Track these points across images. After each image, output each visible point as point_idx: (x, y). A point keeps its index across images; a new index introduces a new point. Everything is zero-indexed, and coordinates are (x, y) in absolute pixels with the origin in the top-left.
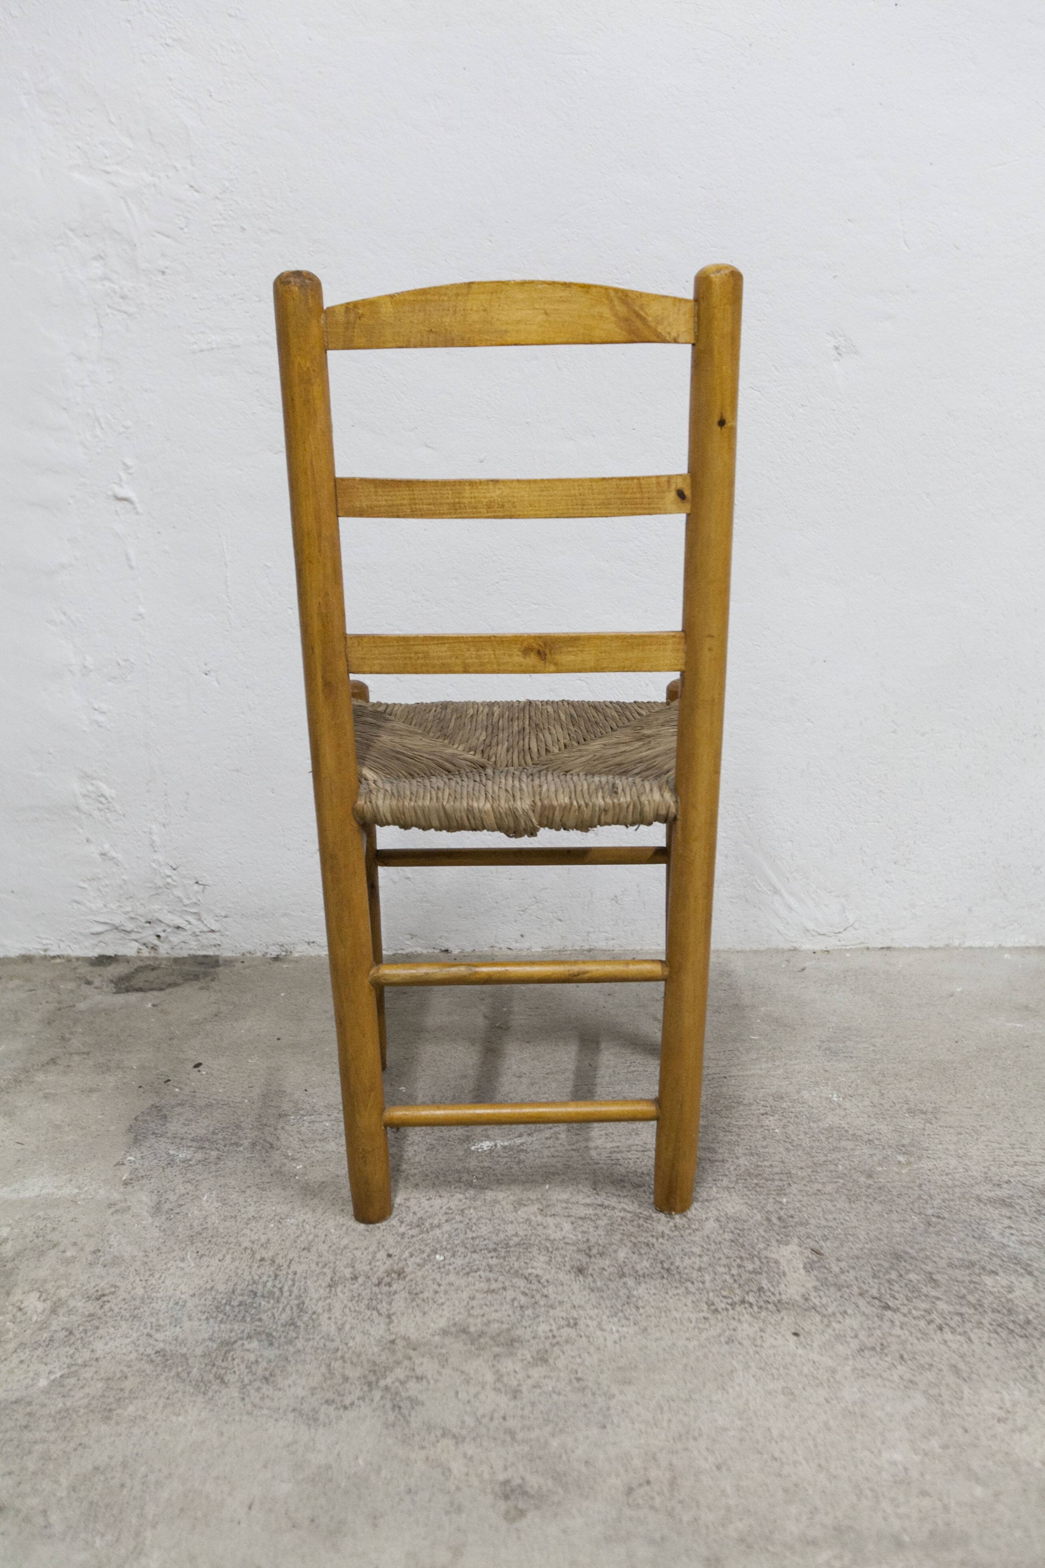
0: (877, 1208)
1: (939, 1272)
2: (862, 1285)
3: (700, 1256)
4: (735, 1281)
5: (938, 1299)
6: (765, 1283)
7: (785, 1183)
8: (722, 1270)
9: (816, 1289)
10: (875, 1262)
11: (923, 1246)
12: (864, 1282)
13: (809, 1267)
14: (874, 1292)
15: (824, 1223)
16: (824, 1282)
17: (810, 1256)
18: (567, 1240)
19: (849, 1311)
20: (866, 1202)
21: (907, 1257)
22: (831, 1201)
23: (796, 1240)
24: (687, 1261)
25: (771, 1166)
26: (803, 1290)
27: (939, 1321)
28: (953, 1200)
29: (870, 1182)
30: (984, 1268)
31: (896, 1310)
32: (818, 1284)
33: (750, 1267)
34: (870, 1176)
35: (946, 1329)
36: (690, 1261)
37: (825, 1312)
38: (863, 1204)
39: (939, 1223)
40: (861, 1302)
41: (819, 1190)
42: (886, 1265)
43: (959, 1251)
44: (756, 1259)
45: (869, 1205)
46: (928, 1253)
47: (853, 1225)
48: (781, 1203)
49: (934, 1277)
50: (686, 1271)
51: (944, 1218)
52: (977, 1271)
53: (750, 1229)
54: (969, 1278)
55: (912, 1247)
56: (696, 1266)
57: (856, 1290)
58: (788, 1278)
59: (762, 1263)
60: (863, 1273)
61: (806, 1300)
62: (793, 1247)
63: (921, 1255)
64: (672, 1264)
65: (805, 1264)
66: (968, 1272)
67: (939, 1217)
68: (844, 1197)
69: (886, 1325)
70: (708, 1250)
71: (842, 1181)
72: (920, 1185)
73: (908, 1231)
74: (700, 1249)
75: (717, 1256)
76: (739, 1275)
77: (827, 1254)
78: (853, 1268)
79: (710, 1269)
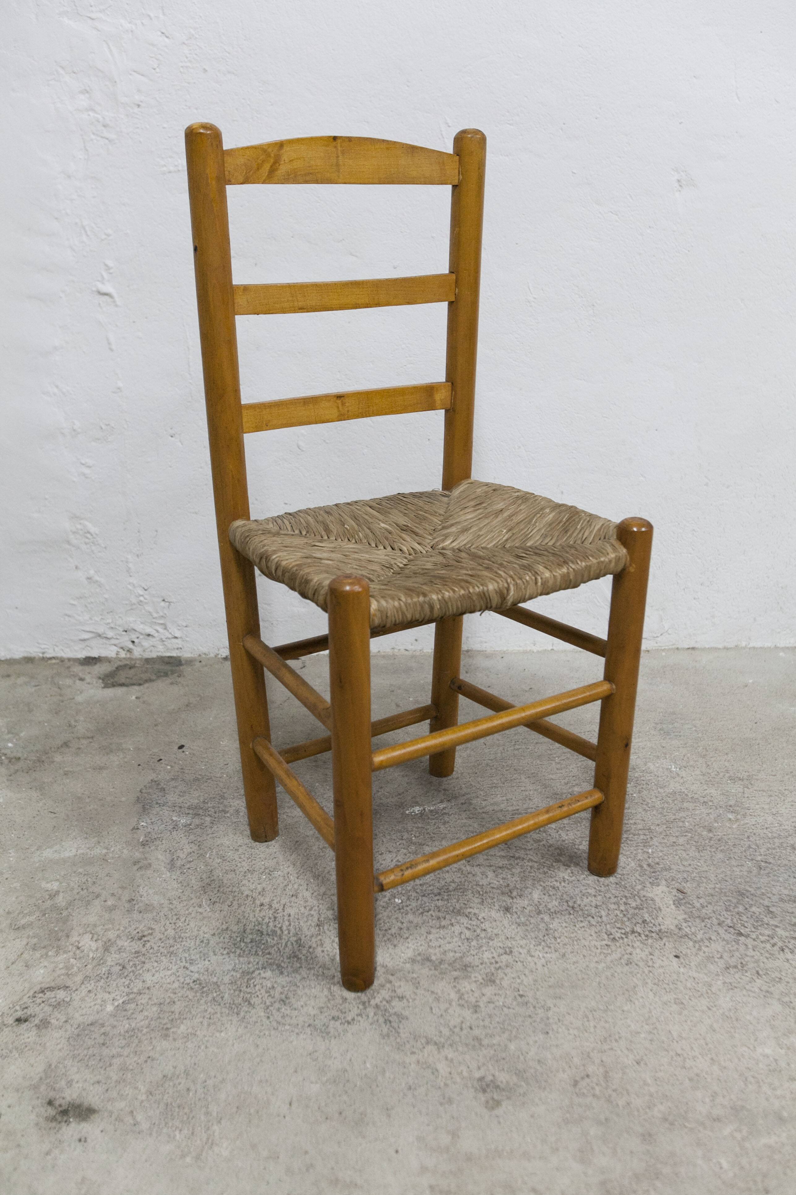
0: (720, 855)
1: (773, 906)
2: (719, 917)
3: (595, 896)
4: (624, 915)
5: (776, 926)
6: (647, 917)
7: (648, 837)
8: (613, 906)
9: (685, 920)
10: (725, 898)
11: (759, 885)
12: (720, 915)
13: (678, 903)
14: (729, 922)
15: (682, 868)
16: (691, 915)
17: (677, 895)
18: (492, 885)
19: (713, 938)
20: (710, 851)
21: (748, 894)
22: (685, 850)
23: (664, 882)
25: (635, 823)
26: (676, 922)
27: (780, 944)
28: (774, 849)
29: (711, 835)
31: (747, 936)
32: (686, 916)
33: (634, 904)
34: (710, 831)
35: (787, 950)
36: (588, 900)
37: (695, 939)
38: (709, 853)
39: (767, 867)
40: (721, 931)
41: (674, 842)
42: (735, 901)
43: (786, 888)
44: (636, 897)
45: (713, 854)
46: (763, 891)
47: (704, 869)
48: (648, 853)
49: (771, 909)
50: (586, 908)
51: (770, 863)
53: (629, 874)
55: (750, 886)
56: (593, 904)
57: (715, 921)
58: (663, 912)
59: (642, 901)
60: (718, 908)
61: (680, 929)
62: (663, 888)
63: (759, 892)
64: (575, 902)
65: (674, 901)
67: (766, 862)
68: (694, 848)
69: (742, 948)
70: (600, 891)
71: (690, 835)
72: (748, 837)
73: (745, 873)
74: (593, 890)
75: (608, 895)
76: (627, 910)
77: (689, 893)
78: (710, 903)
79: (604, 906)
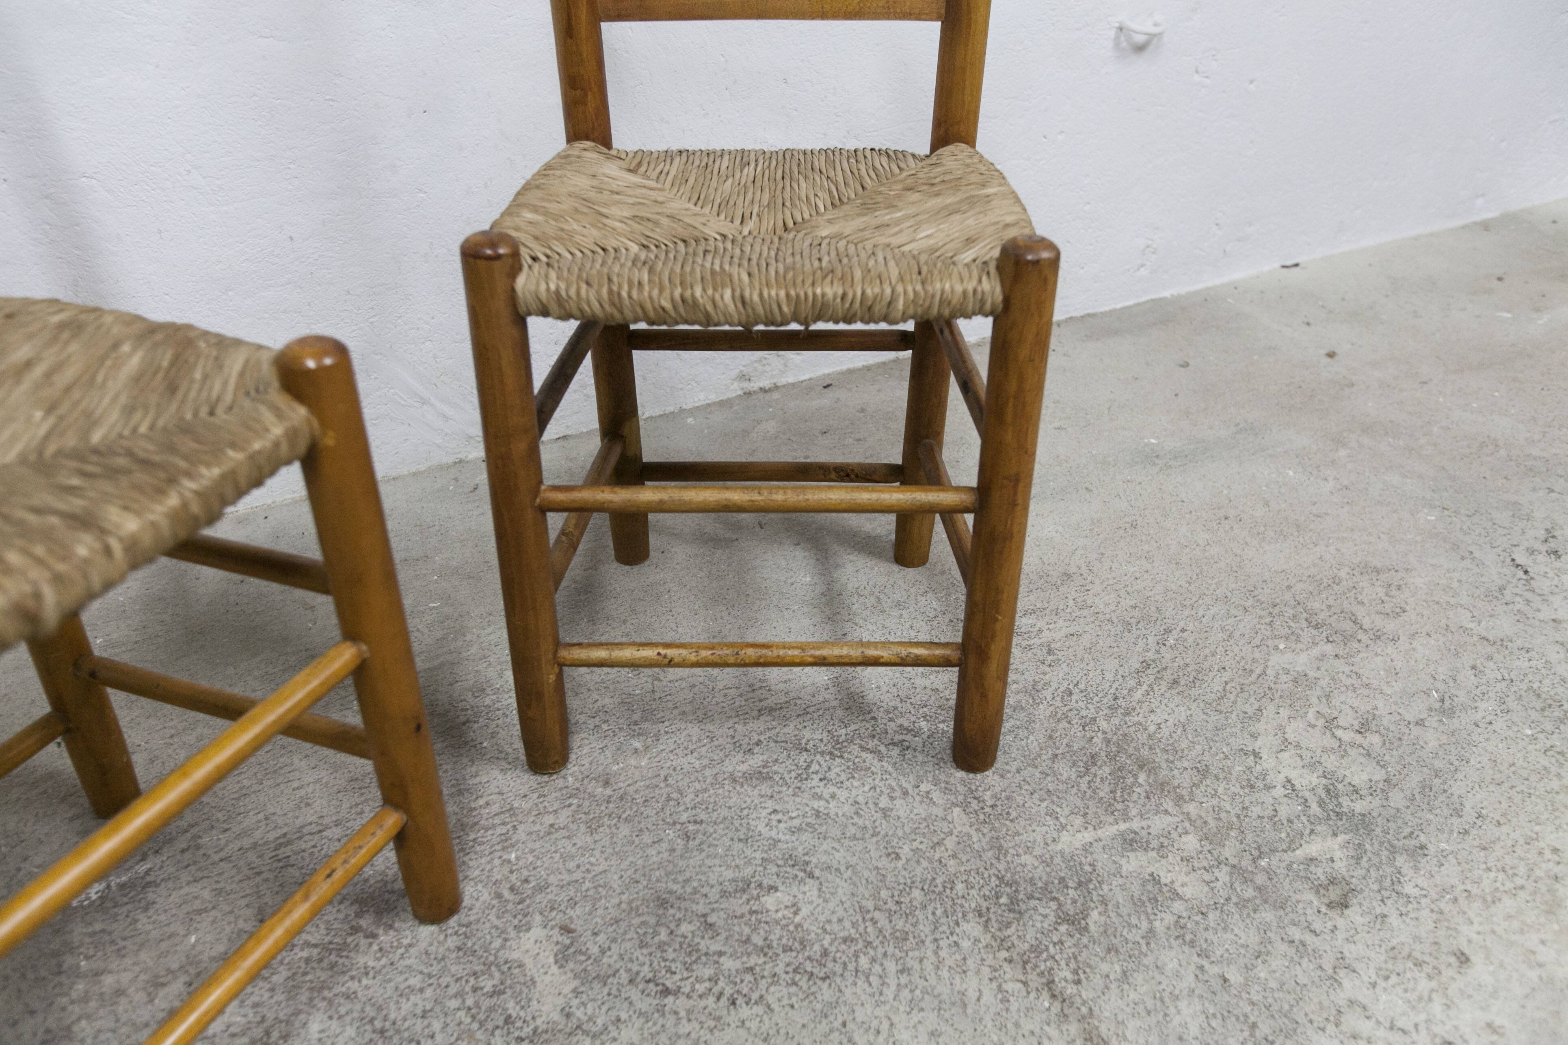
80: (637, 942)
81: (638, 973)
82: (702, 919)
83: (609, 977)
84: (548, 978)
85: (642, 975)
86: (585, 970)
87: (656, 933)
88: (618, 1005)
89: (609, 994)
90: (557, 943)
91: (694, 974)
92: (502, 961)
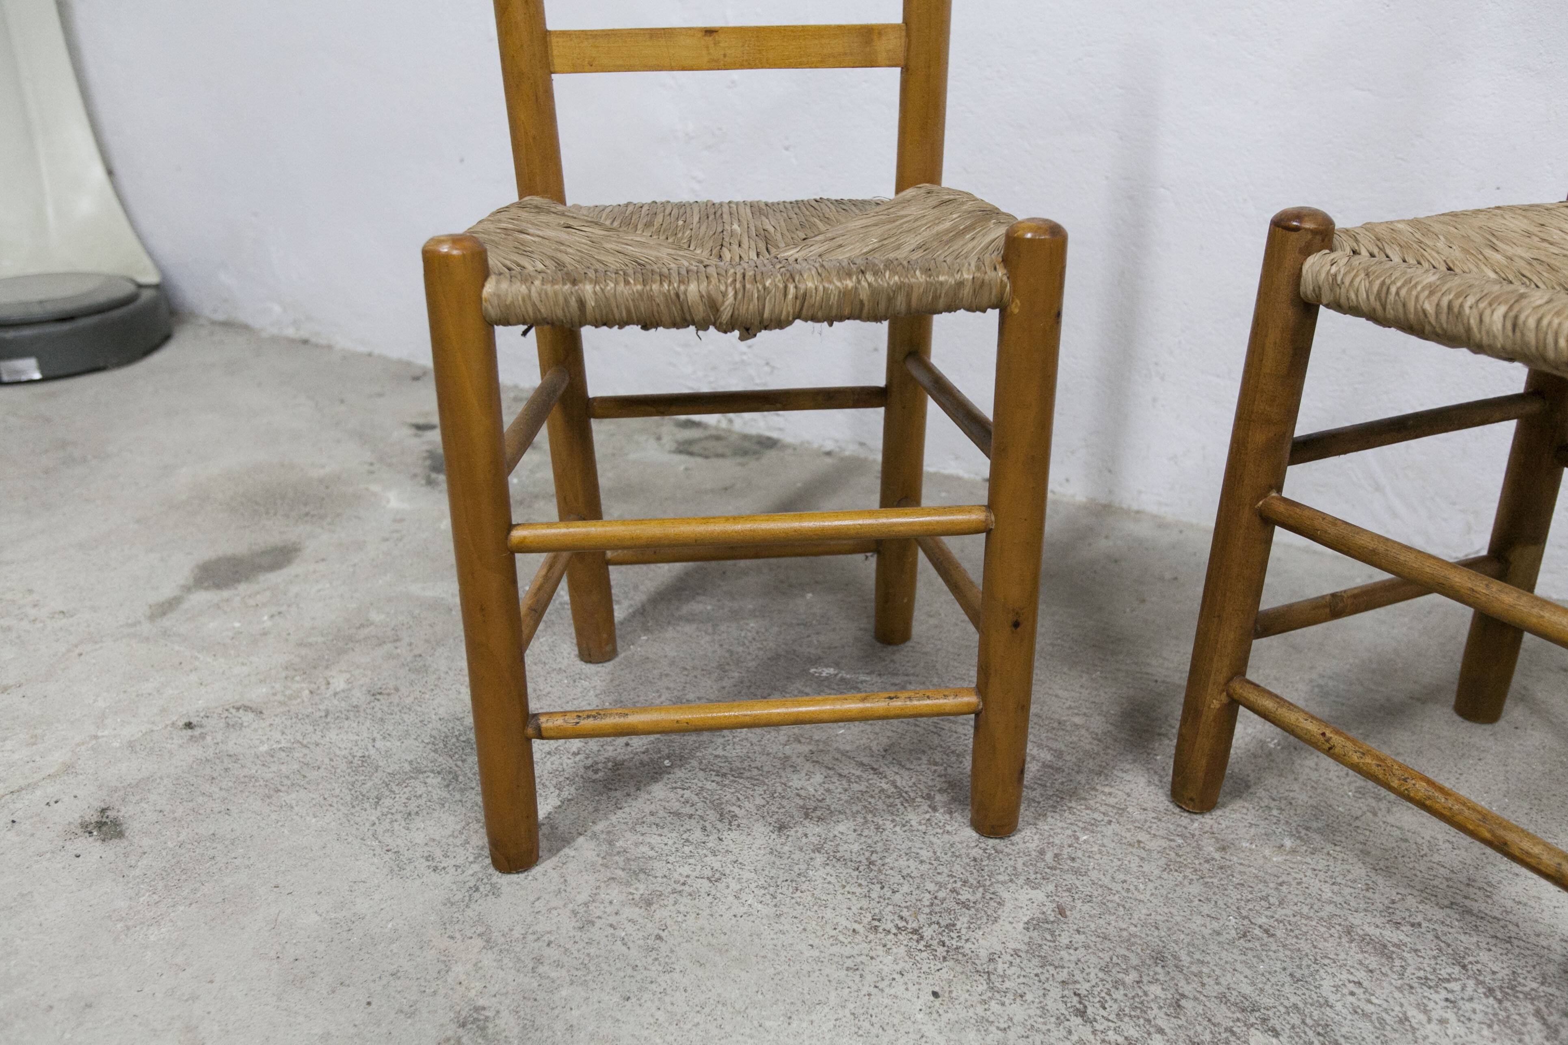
1: (1196, 999)
3: (922, 862)
4: (932, 904)
5: (1161, 1031)
6: (962, 923)
8: (931, 887)
9: (1016, 953)
11: (1208, 958)
13: (1034, 923)
14: (1084, 988)
15: (1106, 880)
16: (1033, 949)
17: (1049, 913)
19: (1029, 999)
21: (1171, 962)
24: (902, 862)
26: (999, 948)
30: (1264, 1020)
32: (1024, 948)
33: (963, 898)
37: (998, 986)
40: (1055, 992)
42: (1135, 961)
44: (981, 889)
45: (1187, 882)
46: (1205, 970)
47: (1141, 896)
48: (1078, 838)
49: (1183, 1002)
50: (890, 872)
51: (1274, 938)
52: (1253, 1020)
53: (1009, 853)
54: (1231, 1024)
55: (1190, 954)
56: (905, 872)
57: (1064, 975)
58: (996, 926)
59: (984, 897)
60: (1093, 959)
61: (991, 960)
62: (1039, 895)
63: (1194, 969)
65: (1033, 919)
66: (1238, 1015)
67: (1268, 934)
68: (1163, 862)
69: (1058, 1033)
73: (1206, 932)
74: (931, 854)
75: (941, 869)
76: (943, 901)
77: (1071, 919)
78: (1086, 947)
79: (918, 881)
80: (1103, 964)
81: (1076, 982)
82: (1177, 996)
83: (1051, 965)
84: (1009, 927)
85: (1078, 986)
86: (1040, 946)
87: (1126, 972)
88: (1034, 988)
89: (1037, 975)
90: (1044, 913)
91: (1119, 1023)
92: (992, 890)
